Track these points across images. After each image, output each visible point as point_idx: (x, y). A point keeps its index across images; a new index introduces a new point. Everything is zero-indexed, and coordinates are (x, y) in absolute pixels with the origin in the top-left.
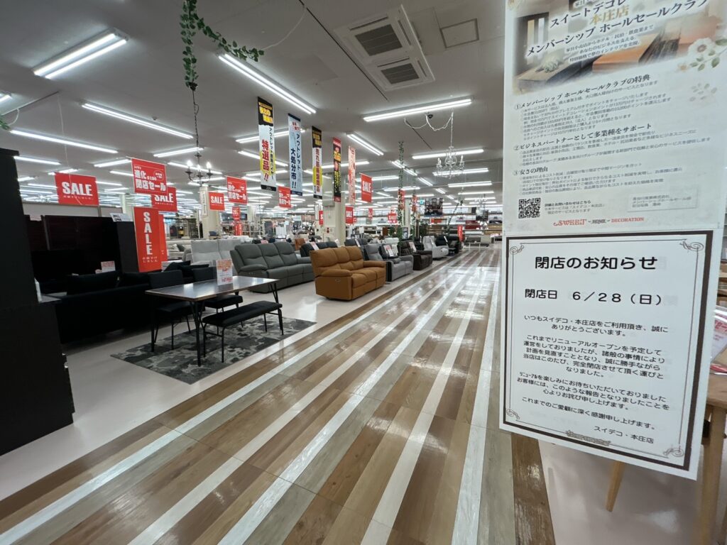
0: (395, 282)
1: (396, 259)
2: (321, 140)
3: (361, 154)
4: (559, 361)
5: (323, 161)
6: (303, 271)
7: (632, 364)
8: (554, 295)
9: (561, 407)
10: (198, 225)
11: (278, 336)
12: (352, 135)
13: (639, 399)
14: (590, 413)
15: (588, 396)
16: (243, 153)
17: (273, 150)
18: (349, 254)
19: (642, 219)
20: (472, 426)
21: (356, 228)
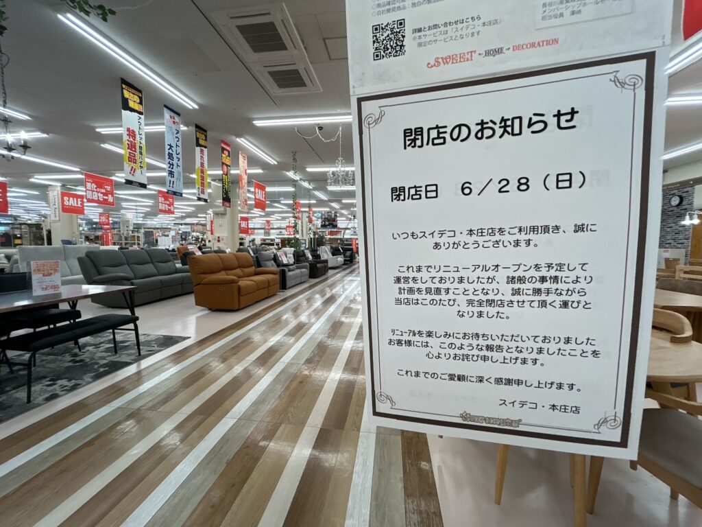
0: (290, 290)
1: (291, 267)
2: (206, 140)
3: (253, 161)
4: (446, 303)
5: (208, 167)
6: (182, 282)
7: (548, 292)
8: (432, 191)
9: (452, 377)
10: (45, 233)
11: (133, 357)
12: (242, 139)
13: (558, 346)
14: (492, 380)
15: (489, 354)
16: (107, 146)
17: (143, 142)
18: (238, 261)
19: (556, 41)
20: (361, 433)
21: (253, 240)
